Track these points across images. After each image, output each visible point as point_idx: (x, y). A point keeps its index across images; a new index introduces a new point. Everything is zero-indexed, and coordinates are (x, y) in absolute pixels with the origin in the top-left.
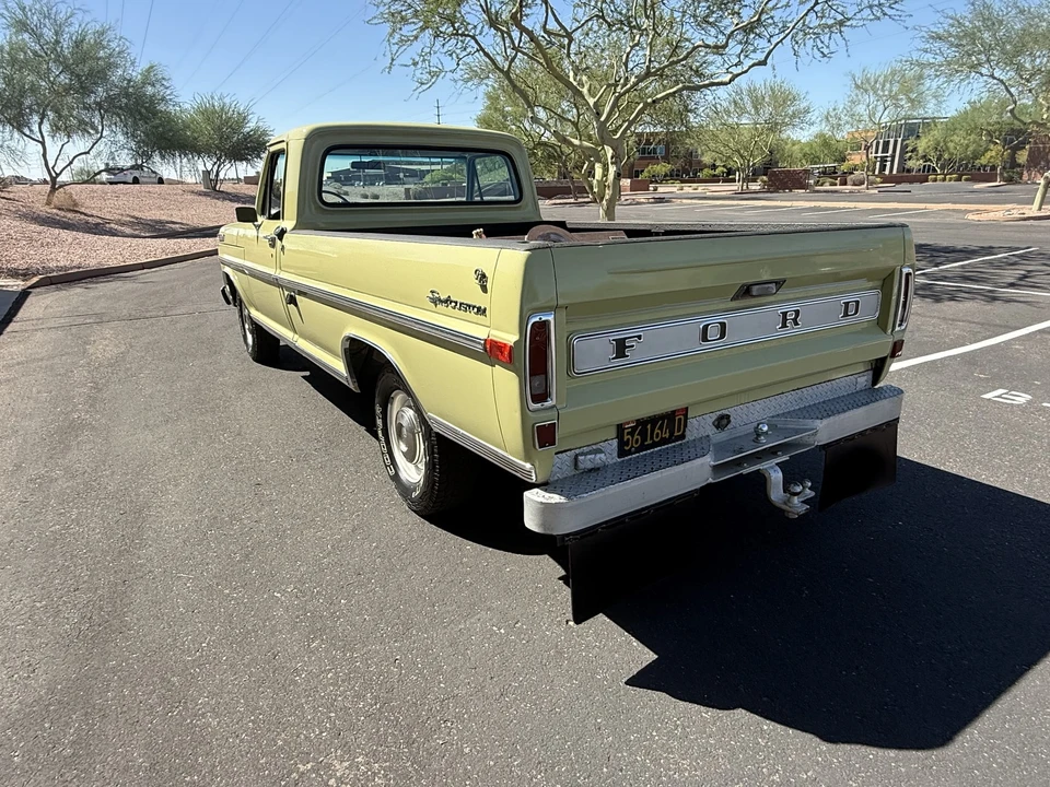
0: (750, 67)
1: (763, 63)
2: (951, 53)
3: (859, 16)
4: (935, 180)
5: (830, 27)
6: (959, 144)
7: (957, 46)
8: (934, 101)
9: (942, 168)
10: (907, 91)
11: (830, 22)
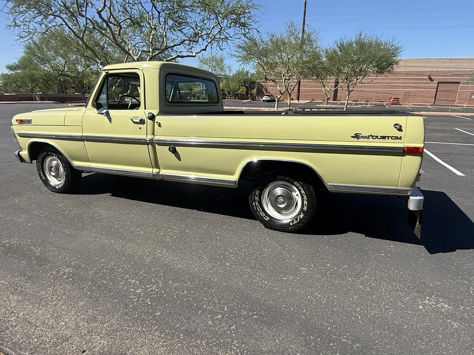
0: (201, 51)
1: (205, 50)
2: (244, 53)
3: (234, 37)
4: (228, 99)
5: (222, 39)
6: (233, 85)
7: (247, 51)
8: (228, 70)
9: (229, 94)
10: (218, 65)
11: (222, 37)
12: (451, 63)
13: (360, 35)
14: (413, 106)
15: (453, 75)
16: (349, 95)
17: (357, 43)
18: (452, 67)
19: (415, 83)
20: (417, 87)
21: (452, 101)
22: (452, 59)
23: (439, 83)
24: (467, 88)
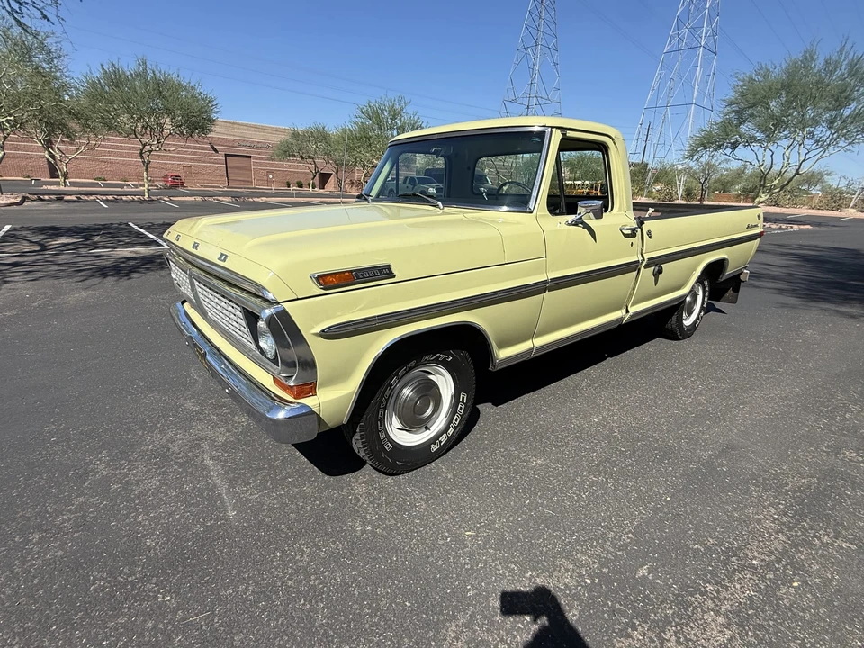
12: (233, 129)
13: (145, 63)
14: (202, 189)
15: (240, 146)
16: (147, 170)
17: (141, 75)
18: (236, 135)
19: (195, 154)
20: (199, 161)
21: (248, 181)
22: (234, 123)
23: (226, 155)
24: (261, 164)
